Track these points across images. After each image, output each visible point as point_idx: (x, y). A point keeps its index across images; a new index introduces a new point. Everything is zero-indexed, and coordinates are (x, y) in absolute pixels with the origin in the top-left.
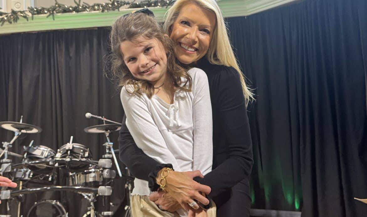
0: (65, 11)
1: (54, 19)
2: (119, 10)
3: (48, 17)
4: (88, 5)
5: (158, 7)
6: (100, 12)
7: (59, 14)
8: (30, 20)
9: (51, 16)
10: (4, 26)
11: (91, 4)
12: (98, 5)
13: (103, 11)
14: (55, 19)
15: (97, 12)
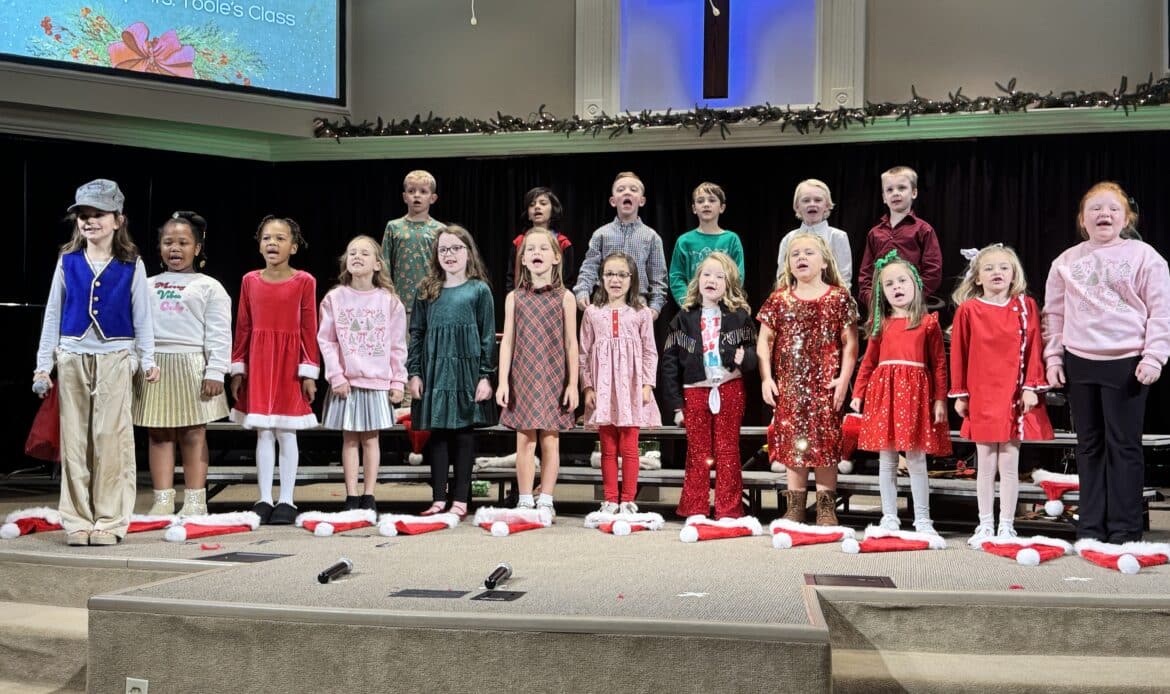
0: (931, 110)
1: (908, 124)
2: (1025, 110)
3: (897, 119)
4: (968, 100)
5: (1097, 107)
6: (990, 114)
7: (918, 115)
8: (867, 125)
9: (905, 119)
10: (825, 133)
11: (973, 98)
12: (987, 100)
13: (997, 112)
14: (911, 123)
15: (986, 112)
